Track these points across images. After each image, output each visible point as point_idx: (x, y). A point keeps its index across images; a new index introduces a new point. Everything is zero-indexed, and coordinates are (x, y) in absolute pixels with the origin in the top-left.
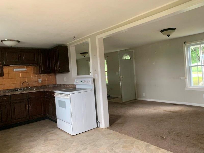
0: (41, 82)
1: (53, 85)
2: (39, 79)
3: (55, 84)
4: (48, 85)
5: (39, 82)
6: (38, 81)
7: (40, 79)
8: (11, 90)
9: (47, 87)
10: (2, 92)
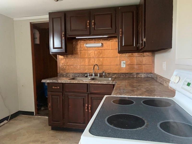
0: (125, 66)
1: (147, 73)
2: (122, 62)
3: (151, 73)
4: (137, 74)
5: (122, 67)
6: (120, 65)
7: (125, 62)
8: (81, 74)
9: (135, 76)
10: (71, 75)
